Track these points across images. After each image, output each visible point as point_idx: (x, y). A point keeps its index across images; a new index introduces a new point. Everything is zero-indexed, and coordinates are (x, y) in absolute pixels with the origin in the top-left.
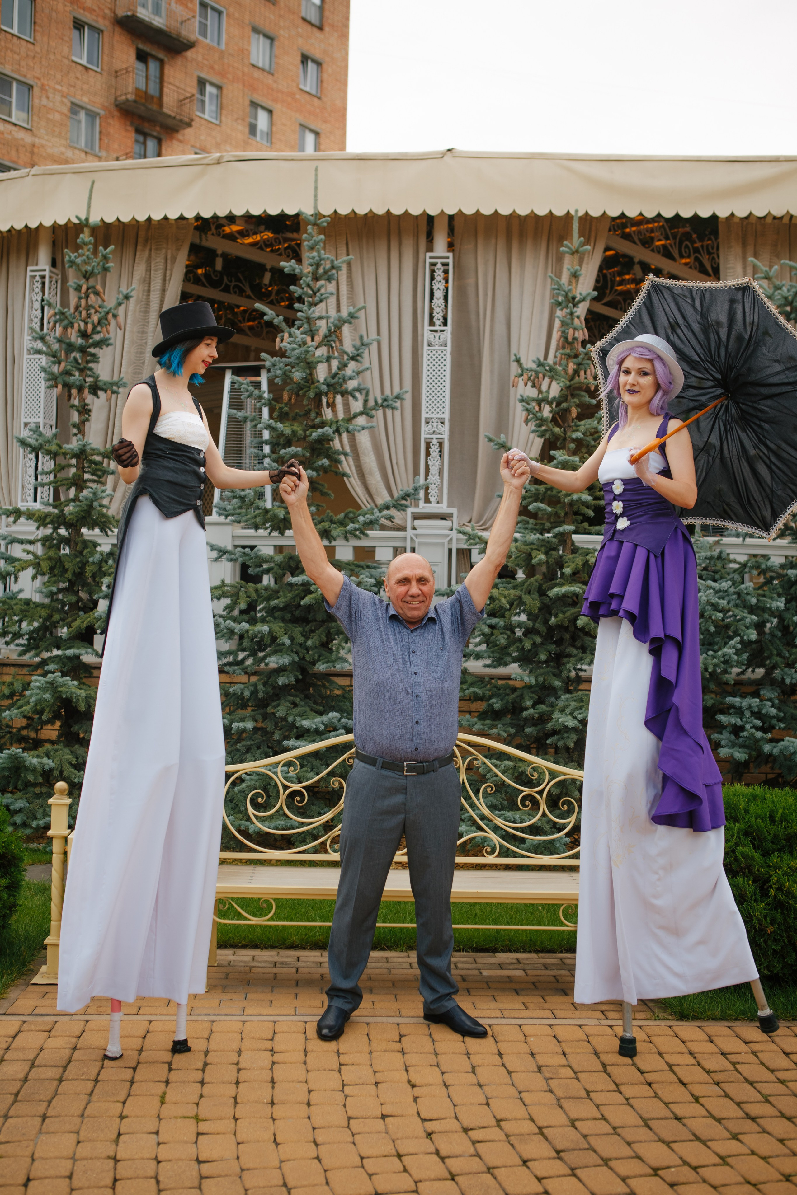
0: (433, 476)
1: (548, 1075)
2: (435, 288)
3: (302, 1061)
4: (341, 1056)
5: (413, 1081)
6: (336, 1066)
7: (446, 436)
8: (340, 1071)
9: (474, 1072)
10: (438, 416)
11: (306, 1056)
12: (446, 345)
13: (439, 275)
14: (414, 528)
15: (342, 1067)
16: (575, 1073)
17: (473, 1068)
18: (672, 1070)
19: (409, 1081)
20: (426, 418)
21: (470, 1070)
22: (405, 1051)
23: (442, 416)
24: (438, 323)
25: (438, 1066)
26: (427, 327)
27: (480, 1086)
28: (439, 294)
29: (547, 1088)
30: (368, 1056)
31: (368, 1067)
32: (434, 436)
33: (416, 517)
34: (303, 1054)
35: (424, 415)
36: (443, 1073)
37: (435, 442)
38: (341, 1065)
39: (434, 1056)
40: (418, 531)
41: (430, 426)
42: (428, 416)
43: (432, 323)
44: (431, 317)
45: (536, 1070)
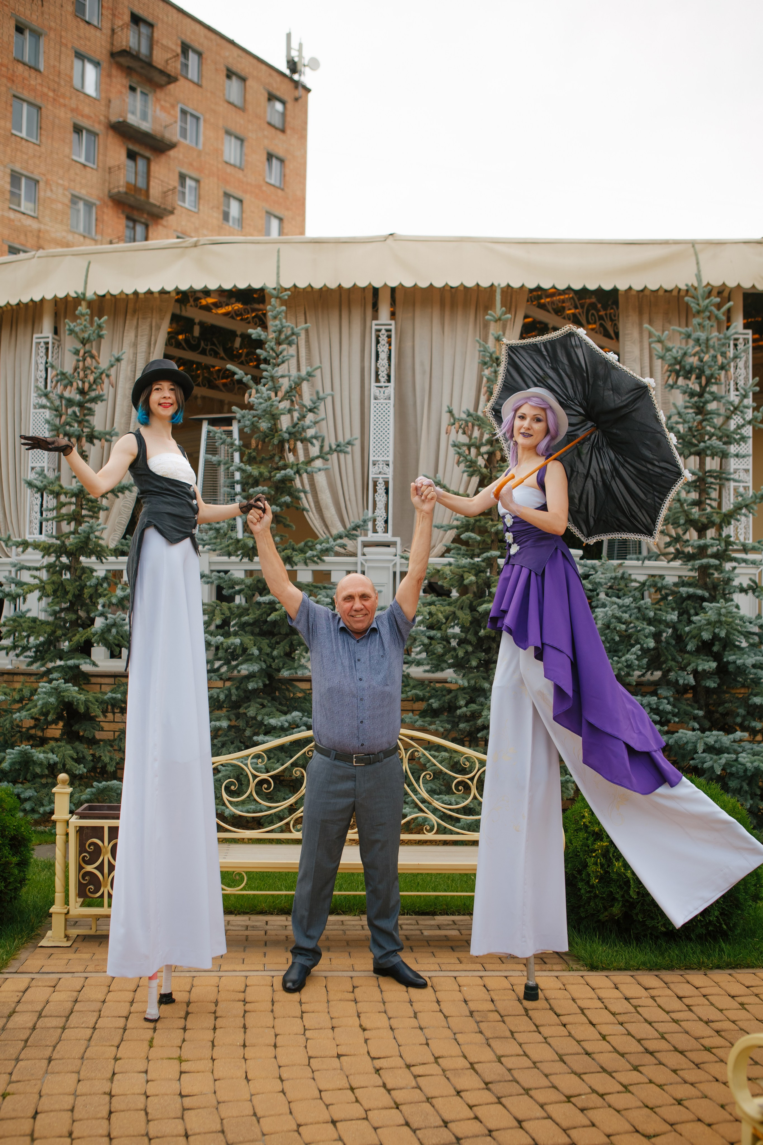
0: (380, 510)
1: (478, 1019)
2: (380, 350)
3: (270, 1010)
4: (303, 1005)
5: (364, 1026)
6: (299, 1014)
7: (390, 476)
8: (302, 1018)
9: (415, 1017)
10: (384, 459)
11: (273, 1005)
12: (389, 399)
13: (383, 339)
14: (364, 555)
15: (304, 1014)
16: (501, 1017)
17: (415, 1013)
18: (583, 1013)
19: (361, 1026)
20: (373, 461)
21: (413, 1015)
22: (358, 1000)
23: (387, 459)
24: (382, 380)
25: (385, 1012)
26: (373, 384)
27: (421, 1029)
28: (383, 356)
29: (478, 1030)
30: (326, 1005)
31: (326, 1014)
32: (380, 476)
33: (366, 545)
34: (270, 1004)
35: (372, 459)
36: (389, 1018)
37: (381, 481)
38: (303, 1012)
39: (382, 1004)
40: (368, 557)
41: (377, 468)
42: (375, 459)
43: (377, 380)
44: (377, 375)
45: (468, 1014)
